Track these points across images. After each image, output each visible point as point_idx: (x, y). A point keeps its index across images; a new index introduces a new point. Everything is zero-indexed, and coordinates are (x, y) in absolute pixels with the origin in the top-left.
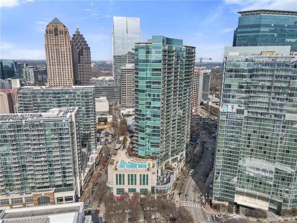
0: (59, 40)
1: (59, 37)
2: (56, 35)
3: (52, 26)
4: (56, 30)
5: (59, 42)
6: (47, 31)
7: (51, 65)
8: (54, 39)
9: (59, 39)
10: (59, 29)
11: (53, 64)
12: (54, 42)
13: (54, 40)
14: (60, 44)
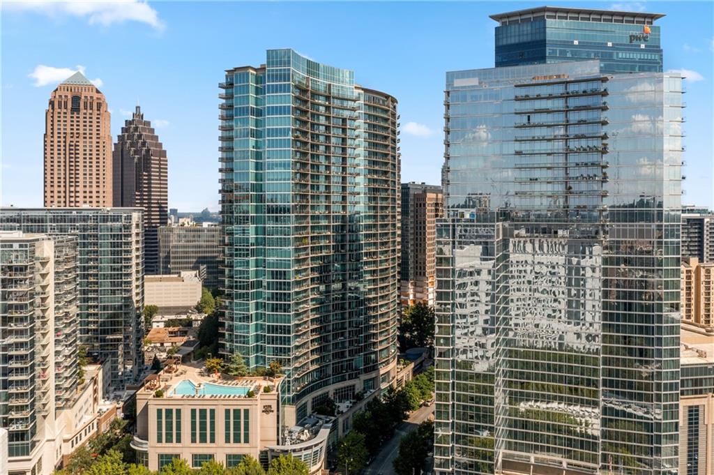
0: (81, 124)
1: (81, 116)
2: (76, 109)
3: (68, 90)
4: (76, 99)
5: (81, 128)
6: (52, 103)
7: (56, 184)
8: (69, 119)
9: (81, 120)
10: (83, 98)
11: (59, 182)
12: (69, 127)
13: (69, 123)
14: (81, 131)
